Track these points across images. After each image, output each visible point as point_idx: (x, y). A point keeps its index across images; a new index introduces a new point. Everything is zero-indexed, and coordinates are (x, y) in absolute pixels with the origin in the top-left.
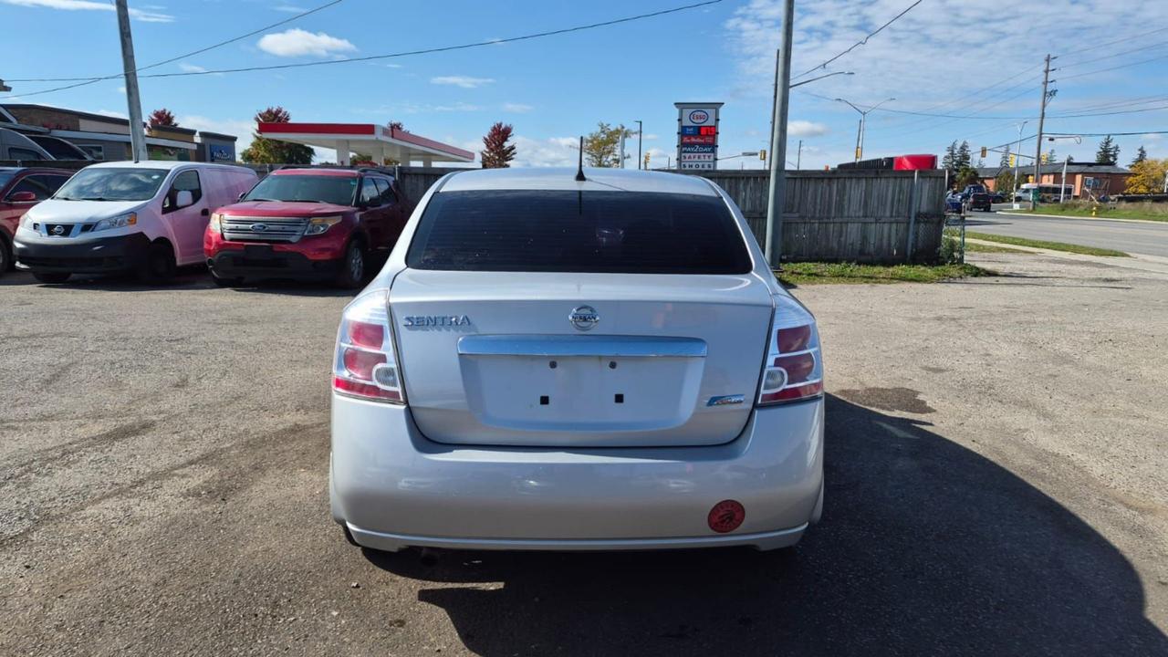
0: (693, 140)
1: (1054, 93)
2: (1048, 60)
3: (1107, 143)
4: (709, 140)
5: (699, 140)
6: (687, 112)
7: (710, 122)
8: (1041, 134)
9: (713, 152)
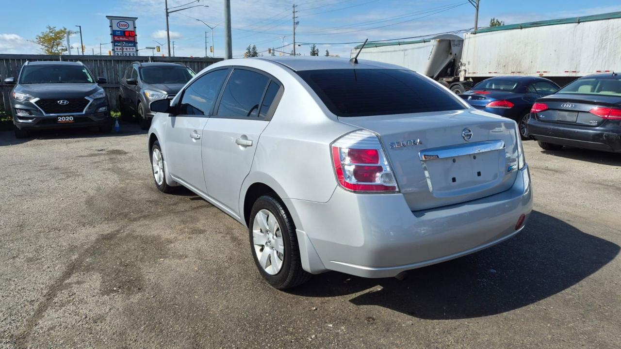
0: (121, 39)
1: (298, 23)
2: (294, 7)
3: (314, 48)
4: (131, 39)
5: (125, 39)
6: (115, 22)
7: (131, 29)
8: (295, 43)
9: (135, 46)
